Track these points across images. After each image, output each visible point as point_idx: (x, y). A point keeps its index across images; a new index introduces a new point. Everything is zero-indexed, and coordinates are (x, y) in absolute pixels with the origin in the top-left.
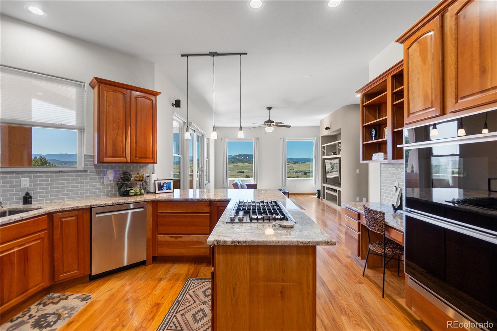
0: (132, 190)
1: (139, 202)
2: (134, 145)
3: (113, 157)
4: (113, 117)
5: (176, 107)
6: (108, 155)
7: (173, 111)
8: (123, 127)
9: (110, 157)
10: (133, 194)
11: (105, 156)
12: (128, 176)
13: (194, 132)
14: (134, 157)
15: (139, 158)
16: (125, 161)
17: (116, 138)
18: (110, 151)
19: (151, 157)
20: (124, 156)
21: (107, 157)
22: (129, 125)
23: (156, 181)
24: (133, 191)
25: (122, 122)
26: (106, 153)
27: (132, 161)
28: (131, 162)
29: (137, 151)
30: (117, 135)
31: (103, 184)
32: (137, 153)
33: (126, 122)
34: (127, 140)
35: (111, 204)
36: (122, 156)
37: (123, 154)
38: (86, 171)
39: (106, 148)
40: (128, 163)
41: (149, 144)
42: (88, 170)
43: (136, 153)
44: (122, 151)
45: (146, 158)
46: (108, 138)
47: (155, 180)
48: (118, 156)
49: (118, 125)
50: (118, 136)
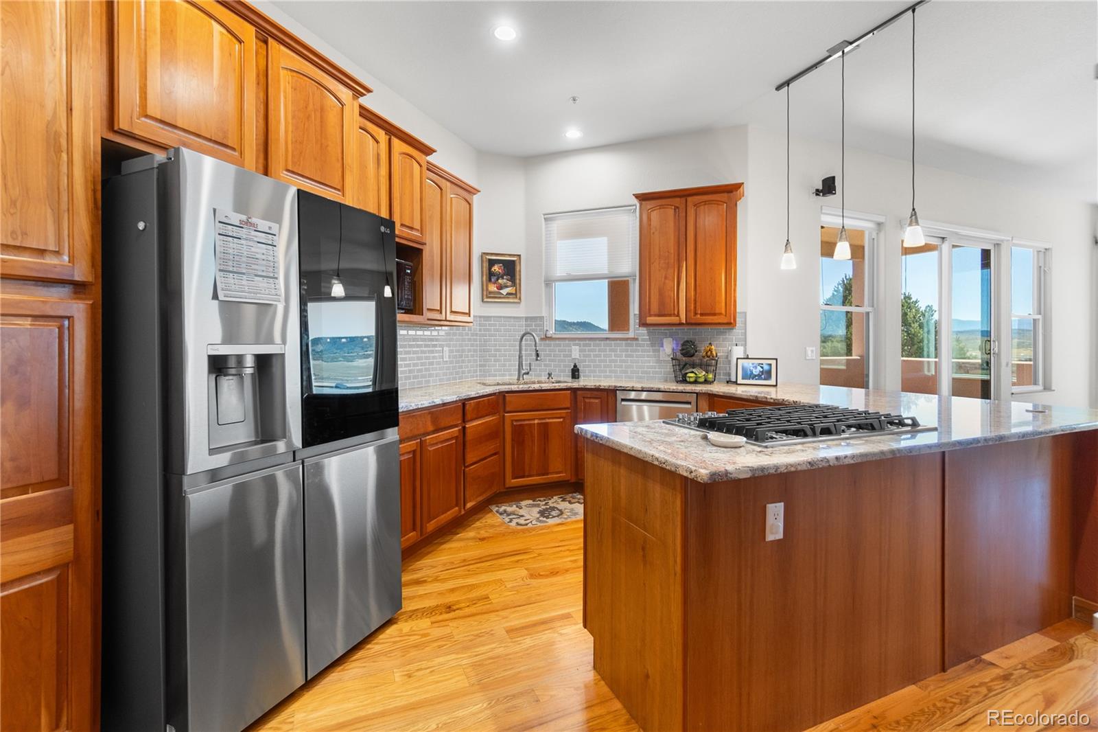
0: (693, 372)
1: (682, 392)
2: (693, 293)
3: (659, 315)
4: (659, 250)
5: (823, 195)
6: (652, 313)
7: (821, 207)
8: (674, 262)
9: (655, 315)
10: (692, 380)
11: (648, 315)
12: (687, 348)
13: (943, 242)
14: (692, 314)
15: (702, 315)
16: (678, 322)
17: (664, 283)
18: (655, 308)
19: (723, 312)
20: (676, 313)
21: (650, 316)
22: (685, 258)
23: (739, 360)
24: (692, 375)
25: (673, 255)
26: (649, 309)
27: (688, 321)
28: (688, 324)
29: (698, 304)
30: (666, 278)
31: (659, 361)
32: (698, 307)
33: (679, 255)
34: (681, 284)
35: (640, 389)
36: (672, 312)
37: (674, 310)
38: (636, 339)
39: (649, 302)
40: (683, 324)
41: (720, 290)
42: (640, 338)
43: (695, 308)
44: (672, 304)
45: (714, 314)
46: (652, 284)
47: (737, 359)
48: (666, 313)
49: (667, 261)
50: (667, 281)
